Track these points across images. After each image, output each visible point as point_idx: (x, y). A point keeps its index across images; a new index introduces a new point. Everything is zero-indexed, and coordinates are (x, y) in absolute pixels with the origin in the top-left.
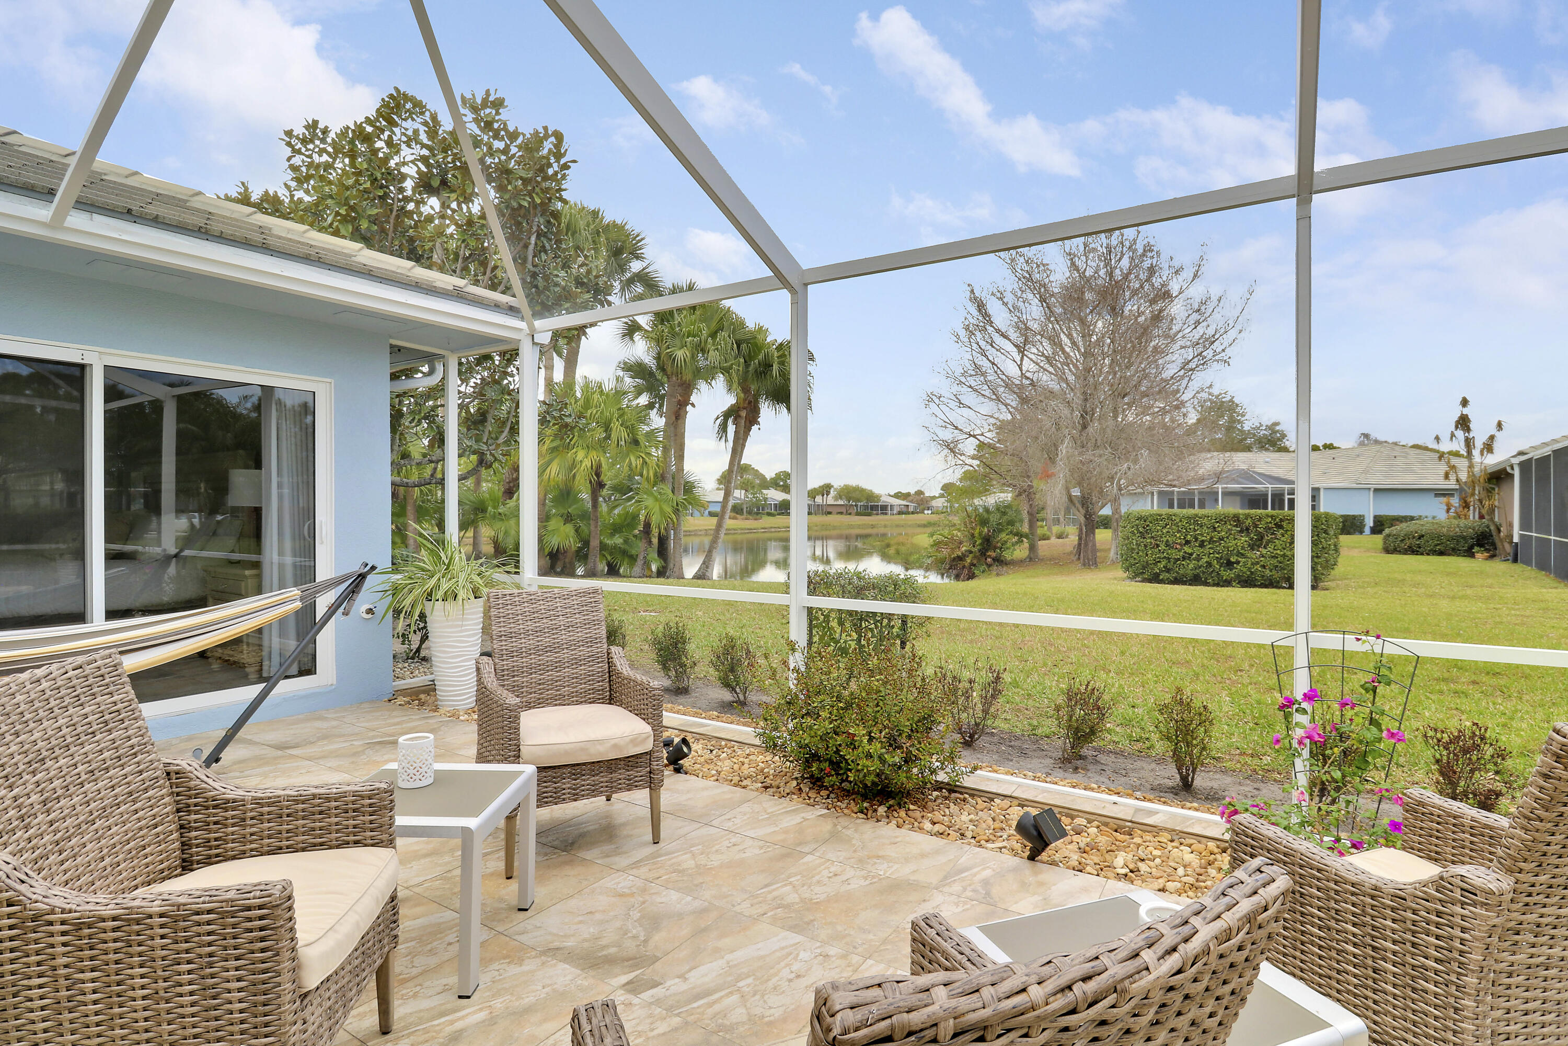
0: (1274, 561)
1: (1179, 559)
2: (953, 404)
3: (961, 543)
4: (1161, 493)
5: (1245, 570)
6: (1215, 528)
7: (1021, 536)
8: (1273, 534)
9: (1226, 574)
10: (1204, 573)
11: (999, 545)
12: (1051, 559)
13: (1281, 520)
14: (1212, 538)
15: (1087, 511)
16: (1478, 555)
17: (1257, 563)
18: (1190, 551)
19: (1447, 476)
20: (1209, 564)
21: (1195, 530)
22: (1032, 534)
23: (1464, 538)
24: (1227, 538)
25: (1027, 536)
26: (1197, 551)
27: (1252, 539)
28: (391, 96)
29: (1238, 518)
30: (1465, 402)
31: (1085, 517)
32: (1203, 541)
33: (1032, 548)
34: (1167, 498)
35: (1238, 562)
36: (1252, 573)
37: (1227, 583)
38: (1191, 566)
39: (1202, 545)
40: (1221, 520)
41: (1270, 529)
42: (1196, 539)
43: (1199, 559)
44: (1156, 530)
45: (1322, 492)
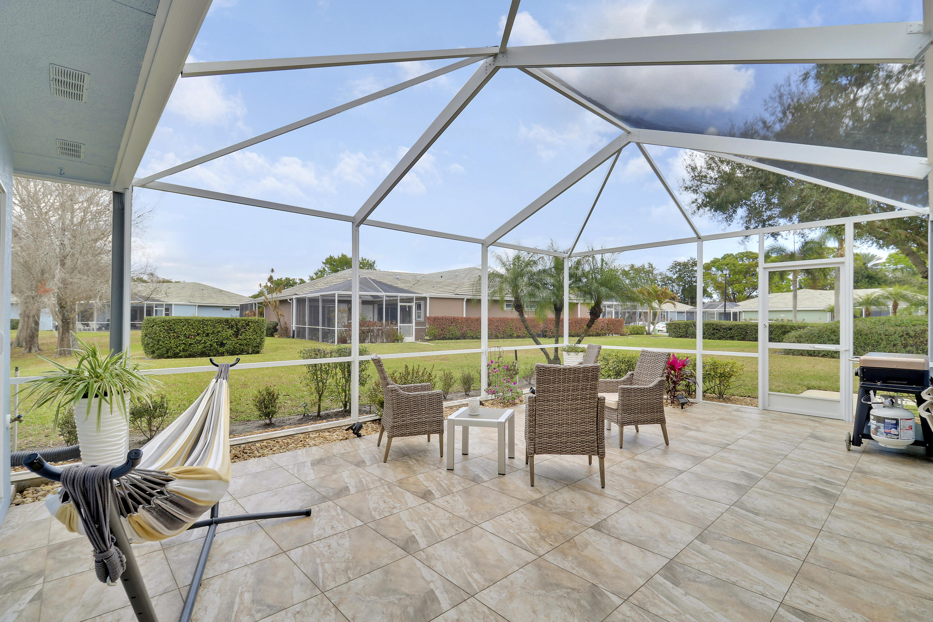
0: (245, 342)
1: (192, 344)
5: (231, 347)
6: (214, 326)
8: (245, 328)
9: (221, 350)
10: (208, 350)
13: (249, 322)
14: (213, 331)
15: (64, 316)
16: (276, 336)
17: (237, 343)
18: (200, 339)
20: (211, 345)
21: (203, 327)
23: (270, 329)
24: (222, 331)
26: (205, 339)
27: (235, 331)
30: (273, 271)
32: (208, 334)
35: (227, 343)
36: (234, 348)
38: (200, 347)
39: (207, 335)
40: (218, 322)
41: (243, 326)
42: (204, 332)
43: (205, 343)
44: (178, 328)
45: (173, 306)
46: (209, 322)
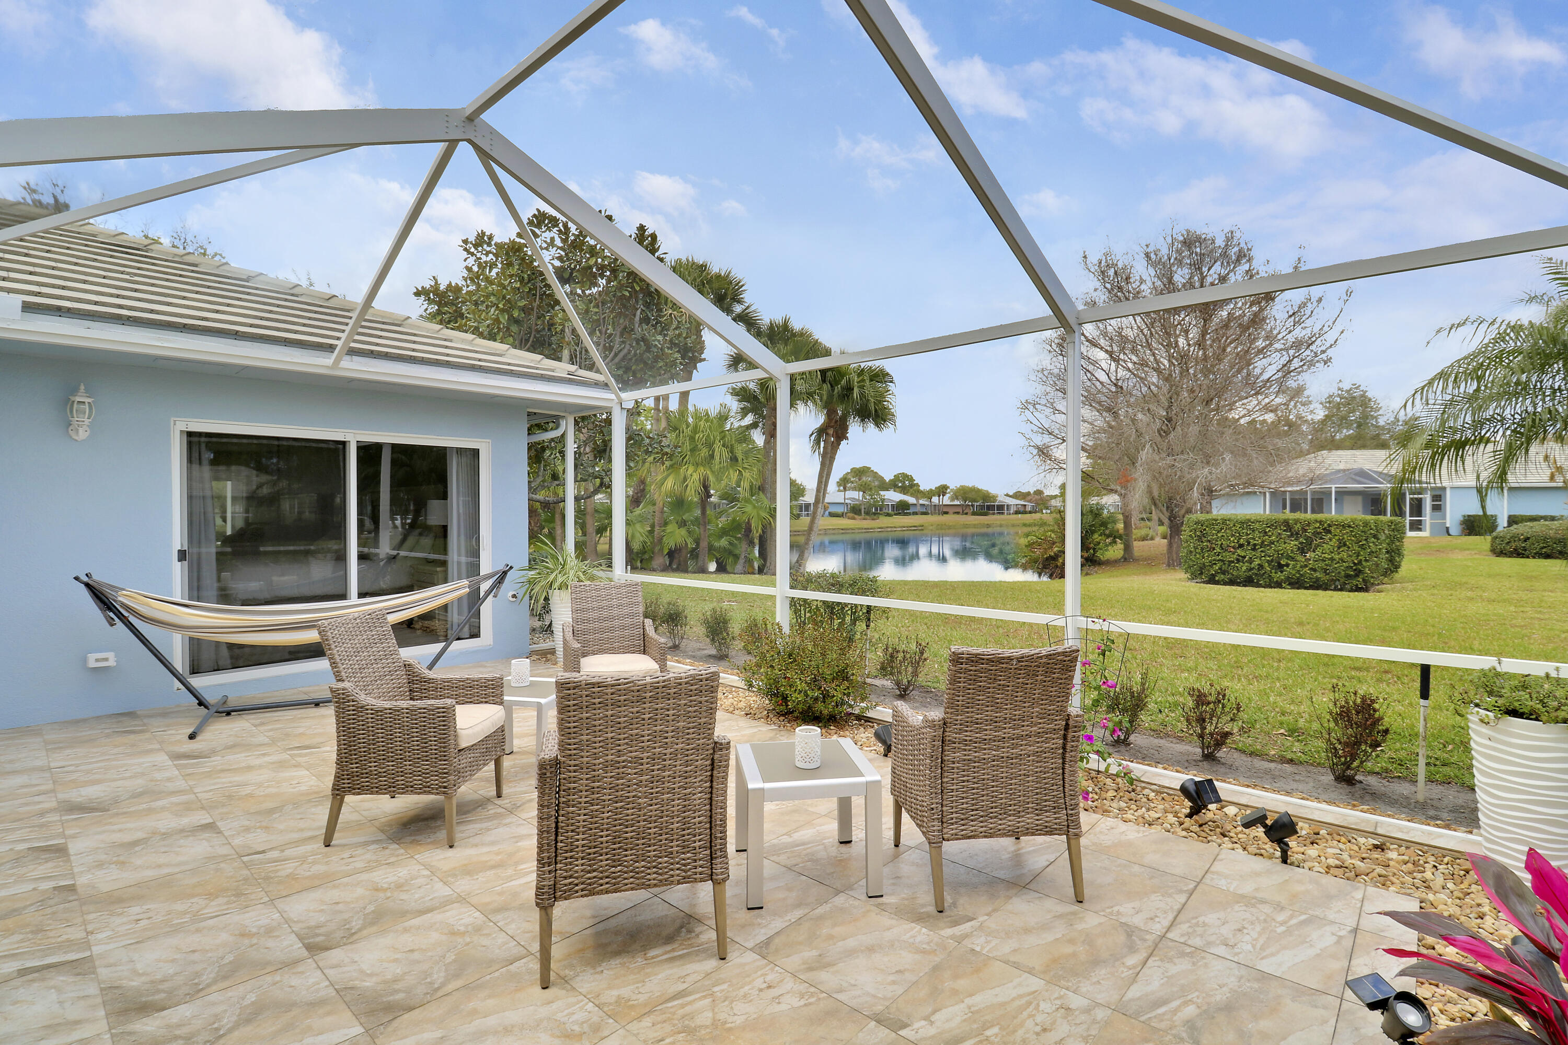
0: (1323, 564)
1: (1233, 562)
2: (1048, 411)
3: (1054, 543)
4: (1274, 494)
5: (1294, 572)
6: (1266, 532)
7: (1115, 537)
8: (1321, 538)
9: (1278, 576)
10: (1256, 574)
11: (1092, 545)
12: (1146, 559)
13: (1329, 526)
14: (1263, 542)
15: (1172, 514)
18: (1243, 554)
19: (1552, 478)
20: (1261, 566)
21: (1248, 535)
22: (1127, 535)
24: (1278, 542)
25: (1120, 537)
26: (1249, 554)
27: (1301, 543)
28: (534, 216)
29: (1288, 523)
31: (1170, 519)
32: (1255, 545)
33: (1128, 548)
34: (1278, 497)
35: (1287, 565)
36: (1302, 575)
37: (1279, 585)
38: (1244, 568)
39: (1254, 548)
40: (1272, 525)
41: (1319, 533)
42: (1249, 543)
43: (1251, 561)
44: (1212, 534)
45: (1448, 492)
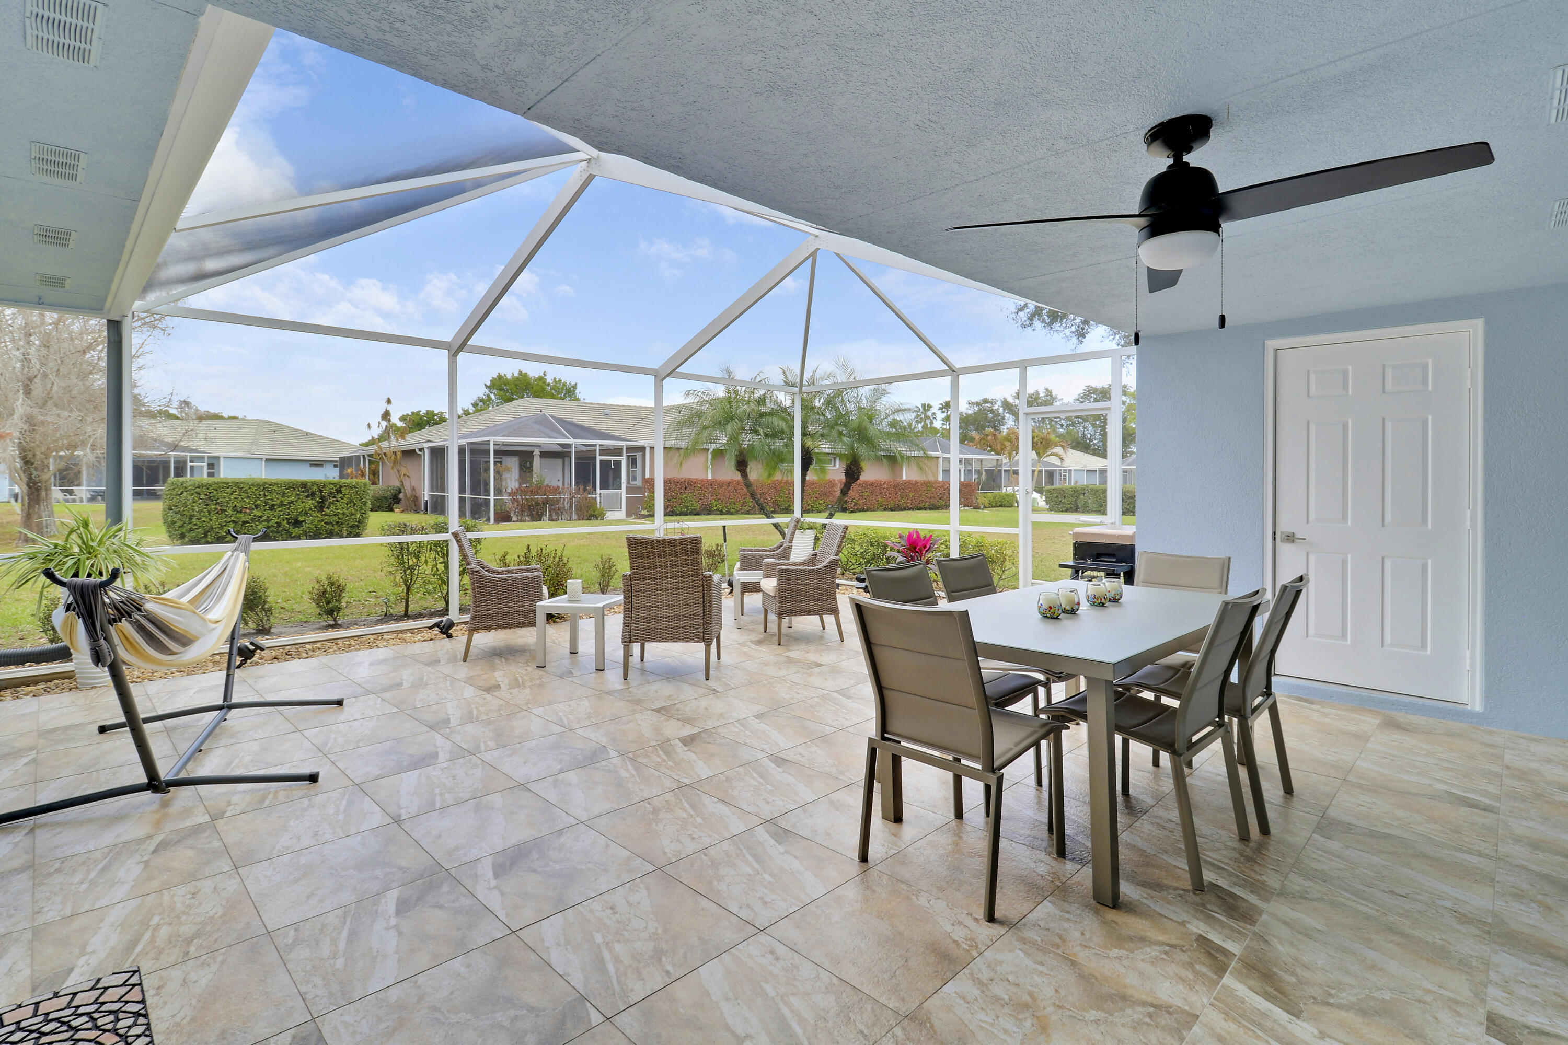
0: (336, 518)
1: (247, 522)
5: (312, 527)
6: (284, 493)
8: (334, 497)
9: (296, 531)
10: (274, 531)
13: (341, 487)
14: (282, 501)
15: (30, 478)
16: (396, 510)
17: (322, 521)
18: (260, 514)
20: (279, 524)
21: (265, 496)
23: (386, 498)
24: (296, 501)
26: (268, 513)
27: (318, 502)
30: (389, 401)
31: (28, 485)
32: (273, 505)
35: (305, 521)
36: (318, 528)
37: (296, 537)
38: (261, 528)
40: (290, 487)
41: (331, 493)
42: (266, 503)
43: (268, 520)
44: (223, 496)
45: (222, 459)
46: (275, 488)
